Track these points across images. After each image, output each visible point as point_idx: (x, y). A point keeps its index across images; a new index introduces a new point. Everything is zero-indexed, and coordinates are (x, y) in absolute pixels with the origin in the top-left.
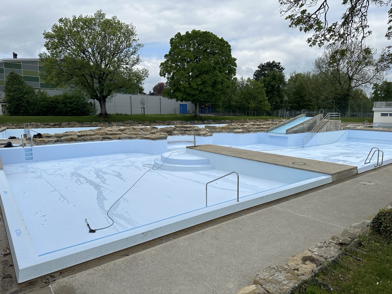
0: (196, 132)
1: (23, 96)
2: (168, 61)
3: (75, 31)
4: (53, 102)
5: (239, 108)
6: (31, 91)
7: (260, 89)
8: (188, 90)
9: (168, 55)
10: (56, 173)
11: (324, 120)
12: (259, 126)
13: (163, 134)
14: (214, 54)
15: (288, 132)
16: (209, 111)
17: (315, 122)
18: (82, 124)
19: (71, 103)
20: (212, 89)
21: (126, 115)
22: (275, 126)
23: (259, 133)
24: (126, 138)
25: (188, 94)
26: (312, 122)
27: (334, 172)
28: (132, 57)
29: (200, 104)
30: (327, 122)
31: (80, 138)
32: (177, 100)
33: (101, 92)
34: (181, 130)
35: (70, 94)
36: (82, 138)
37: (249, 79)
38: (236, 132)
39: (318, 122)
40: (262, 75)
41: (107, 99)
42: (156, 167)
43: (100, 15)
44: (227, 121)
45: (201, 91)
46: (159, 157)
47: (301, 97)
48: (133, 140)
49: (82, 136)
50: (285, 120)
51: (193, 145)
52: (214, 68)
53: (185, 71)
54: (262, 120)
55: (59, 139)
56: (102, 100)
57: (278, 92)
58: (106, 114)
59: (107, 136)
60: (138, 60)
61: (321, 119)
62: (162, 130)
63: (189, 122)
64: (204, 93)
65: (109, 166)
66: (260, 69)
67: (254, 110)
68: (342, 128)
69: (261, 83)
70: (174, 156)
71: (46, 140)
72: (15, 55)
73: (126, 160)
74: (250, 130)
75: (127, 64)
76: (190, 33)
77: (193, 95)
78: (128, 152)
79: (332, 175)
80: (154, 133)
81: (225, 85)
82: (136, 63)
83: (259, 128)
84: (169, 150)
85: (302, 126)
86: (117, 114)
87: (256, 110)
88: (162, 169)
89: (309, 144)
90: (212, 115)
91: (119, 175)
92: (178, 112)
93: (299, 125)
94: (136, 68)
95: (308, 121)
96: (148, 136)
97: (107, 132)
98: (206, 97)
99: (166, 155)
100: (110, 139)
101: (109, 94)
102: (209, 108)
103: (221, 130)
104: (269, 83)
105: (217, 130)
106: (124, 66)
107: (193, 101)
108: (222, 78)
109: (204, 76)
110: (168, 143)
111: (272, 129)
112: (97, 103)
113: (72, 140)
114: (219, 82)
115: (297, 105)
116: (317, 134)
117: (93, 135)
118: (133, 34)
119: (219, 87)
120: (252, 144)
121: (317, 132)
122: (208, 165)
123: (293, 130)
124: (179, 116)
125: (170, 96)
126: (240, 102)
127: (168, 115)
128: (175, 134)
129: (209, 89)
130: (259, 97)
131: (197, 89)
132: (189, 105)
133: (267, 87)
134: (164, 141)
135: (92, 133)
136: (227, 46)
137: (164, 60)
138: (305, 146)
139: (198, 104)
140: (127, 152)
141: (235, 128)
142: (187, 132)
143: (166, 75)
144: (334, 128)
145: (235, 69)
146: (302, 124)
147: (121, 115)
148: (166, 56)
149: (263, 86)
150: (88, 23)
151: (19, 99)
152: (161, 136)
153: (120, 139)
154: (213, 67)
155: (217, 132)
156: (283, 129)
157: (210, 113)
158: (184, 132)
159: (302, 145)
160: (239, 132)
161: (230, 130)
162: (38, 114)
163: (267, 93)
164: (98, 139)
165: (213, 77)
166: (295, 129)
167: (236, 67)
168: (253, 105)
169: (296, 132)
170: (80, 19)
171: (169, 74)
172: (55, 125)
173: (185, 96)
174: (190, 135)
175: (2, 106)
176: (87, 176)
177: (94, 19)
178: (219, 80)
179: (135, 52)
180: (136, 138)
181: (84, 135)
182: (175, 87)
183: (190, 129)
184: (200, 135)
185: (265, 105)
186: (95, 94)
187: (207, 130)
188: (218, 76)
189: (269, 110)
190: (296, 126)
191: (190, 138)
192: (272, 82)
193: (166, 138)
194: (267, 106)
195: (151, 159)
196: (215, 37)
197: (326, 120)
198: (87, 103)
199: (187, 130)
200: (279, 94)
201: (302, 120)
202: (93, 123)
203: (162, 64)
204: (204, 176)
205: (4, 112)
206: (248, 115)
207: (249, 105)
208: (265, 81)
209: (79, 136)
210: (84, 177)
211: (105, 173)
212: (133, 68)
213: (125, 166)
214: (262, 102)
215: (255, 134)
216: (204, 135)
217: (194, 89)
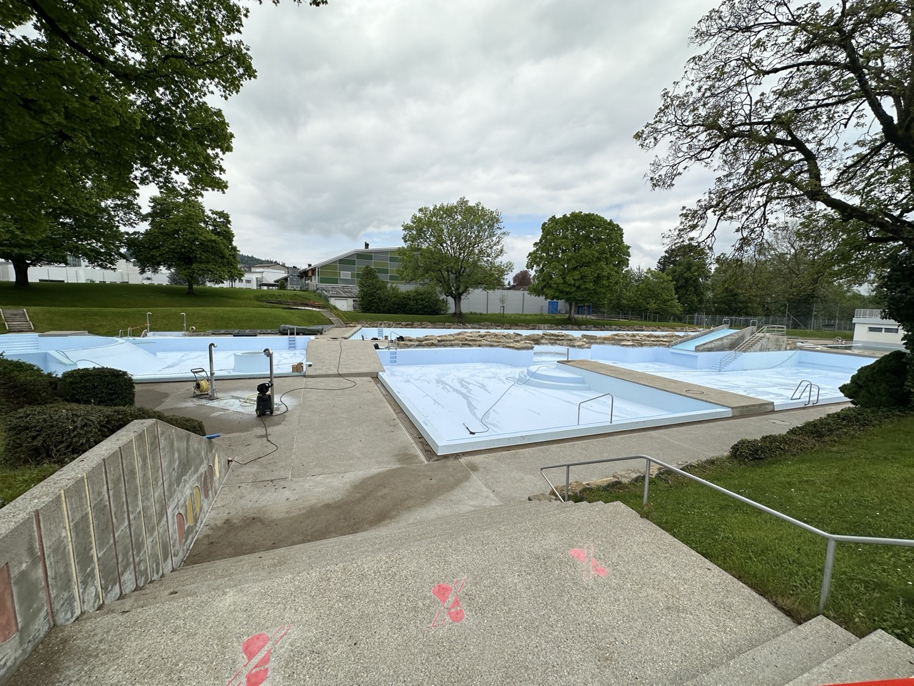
0: (569, 342)
1: (375, 292)
2: (537, 250)
3: (434, 221)
4: (404, 298)
5: (633, 309)
6: (383, 286)
7: (665, 284)
8: (561, 287)
9: (538, 243)
10: (422, 378)
11: (758, 335)
12: (657, 339)
13: (529, 343)
14: (599, 240)
15: (697, 349)
16: (589, 311)
17: (742, 338)
18: (435, 324)
19: (422, 300)
20: (594, 285)
21: (481, 314)
22: (680, 339)
23: (655, 347)
24: (486, 345)
25: (562, 292)
26: (737, 337)
27: (737, 405)
28: (495, 247)
29: (576, 303)
30: (761, 338)
31: (440, 344)
32: (546, 298)
33: (457, 289)
34: (551, 339)
35: (421, 289)
36: (442, 343)
37: (649, 269)
38: (624, 345)
39: (748, 338)
40: (671, 263)
41: (462, 297)
42: (522, 381)
43: (463, 202)
44: (613, 327)
45: (578, 287)
46: (525, 370)
47: (733, 296)
48: (494, 348)
49: (442, 341)
50: (701, 329)
51: (566, 359)
52: (599, 259)
53: (559, 262)
54: (666, 328)
55: (421, 343)
56: (457, 298)
57: (695, 287)
58: (461, 314)
59: (467, 342)
60: (501, 251)
61: (753, 333)
62: (528, 338)
63: (560, 327)
64: (582, 290)
65: (470, 376)
66: (667, 255)
67: (656, 313)
68: (788, 348)
69: (668, 275)
70: (543, 370)
71: (409, 343)
72: (367, 245)
73: (486, 370)
74: (643, 343)
75: (488, 256)
76: (569, 216)
77: (567, 293)
78: (488, 362)
79: (732, 408)
80: (518, 341)
81: (613, 280)
82: (499, 255)
83: (657, 341)
84: (535, 363)
85: (720, 342)
86: (471, 313)
87: (659, 313)
88: (528, 385)
89: (730, 366)
90: (592, 318)
91: (483, 387)
92: (545, 312)
93: (716, 340)
94: (498, 261)
95: (731, 335)
96: (512, 345)
97: (467, 338)
98: (585, 296)
99: (533, 369)
100: (470, 345)
101: (465, 291)
102: (589, 307)
103: (604, 341)
104: (681, 275)
105: (598, 341)
106: (485, 259)
107: (568, 300)
108: (609, 271)
109: (584, 269)
110: (535, 353)
111: (676, 344)
112: (451, 300)
113: (432, 345)
114: (604, 276)
115: (727, 307)
116: (743, 353)
117: (453, 340)
118: (498, 221)
119: (605, 282)
120: (645, 362)
121: (745, 351)
122: (582, 384)
123: (706, 346)
124: (547, 317)
125: (537, 292)
126: (635, 300)
127: (532, 315)
128: (543, 344)
129: (590, 286)
130: (664, 295)
131: (574, 285)
132: (562, 304)
133: (677, 281)
134: (530, 351)
135: (452, 338)
136: (618, 230)
137: (532, 249)
138: (723, 370)
139: (573, 303)
140: (486, 361)
141: (622, 340)
142: (558, 342)
143: (535, 268)
144: (775, 346)
145: (628, 260)
146: (721, 339)
147: (476, 314)
148: (536, 244)
149: (671, 278)
150: (449, 211)
151: (372, 295)
152: (526, 345)
153: (480, 346)
154: (597, 258)
155: (597, 343)
156: (691, 346)
157: (589, 314)
158: (555, 340)
159: (720, 368)
160: (627, 345)
161: (615, 341)
162: (388, 312)
163: (677, 289)
164: (457, 345)
165: (596, 270)
166: (709, 346)
167: (630, 256)
168: (653, 306)
169: (710, 350)
170: (442, 208)
171: (538, 265)
172: (407, 325)
173: (557, 294)
174: (562, 345)
175: (354, 301)
176: (450, 383)
177: (456, 207)
178: (605, 274)
179: (498, 242)
180: (498, 346)
181: (444, 340)
182: (545, 283)
183: (563, 338)
184: (574, 346)
185: (672, 307)
186: (450, 291)
187: (585, 340)
188: (603, 269)
189: (678, 313)
190: (711, 342)
191: (563, 349)
192: (685, 273)
193: (532, 348)
194: (677, 307)
195: (516, 372)
196: (602, 219)
197: (761, 335)
198: (438, 300)
199: (558, 340)
200: (696, 290)
201: (724, 333)
202: (447, 324)
203: (530, 254)
204: (576, 396)
205: (355, 308)
206: (645, 319)
207: (648, 306)
208: (674, 272)
209: (439, 341)
210: (449, 385)
211: (469, 383)
212: (495, 261)
213: (487, 378)
214: (668, 301)
215: (651, 348)
216: (580, 347)
217: (570, 285)
